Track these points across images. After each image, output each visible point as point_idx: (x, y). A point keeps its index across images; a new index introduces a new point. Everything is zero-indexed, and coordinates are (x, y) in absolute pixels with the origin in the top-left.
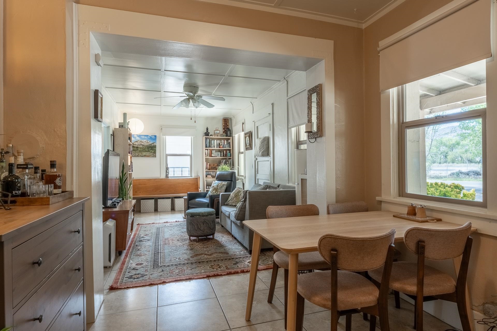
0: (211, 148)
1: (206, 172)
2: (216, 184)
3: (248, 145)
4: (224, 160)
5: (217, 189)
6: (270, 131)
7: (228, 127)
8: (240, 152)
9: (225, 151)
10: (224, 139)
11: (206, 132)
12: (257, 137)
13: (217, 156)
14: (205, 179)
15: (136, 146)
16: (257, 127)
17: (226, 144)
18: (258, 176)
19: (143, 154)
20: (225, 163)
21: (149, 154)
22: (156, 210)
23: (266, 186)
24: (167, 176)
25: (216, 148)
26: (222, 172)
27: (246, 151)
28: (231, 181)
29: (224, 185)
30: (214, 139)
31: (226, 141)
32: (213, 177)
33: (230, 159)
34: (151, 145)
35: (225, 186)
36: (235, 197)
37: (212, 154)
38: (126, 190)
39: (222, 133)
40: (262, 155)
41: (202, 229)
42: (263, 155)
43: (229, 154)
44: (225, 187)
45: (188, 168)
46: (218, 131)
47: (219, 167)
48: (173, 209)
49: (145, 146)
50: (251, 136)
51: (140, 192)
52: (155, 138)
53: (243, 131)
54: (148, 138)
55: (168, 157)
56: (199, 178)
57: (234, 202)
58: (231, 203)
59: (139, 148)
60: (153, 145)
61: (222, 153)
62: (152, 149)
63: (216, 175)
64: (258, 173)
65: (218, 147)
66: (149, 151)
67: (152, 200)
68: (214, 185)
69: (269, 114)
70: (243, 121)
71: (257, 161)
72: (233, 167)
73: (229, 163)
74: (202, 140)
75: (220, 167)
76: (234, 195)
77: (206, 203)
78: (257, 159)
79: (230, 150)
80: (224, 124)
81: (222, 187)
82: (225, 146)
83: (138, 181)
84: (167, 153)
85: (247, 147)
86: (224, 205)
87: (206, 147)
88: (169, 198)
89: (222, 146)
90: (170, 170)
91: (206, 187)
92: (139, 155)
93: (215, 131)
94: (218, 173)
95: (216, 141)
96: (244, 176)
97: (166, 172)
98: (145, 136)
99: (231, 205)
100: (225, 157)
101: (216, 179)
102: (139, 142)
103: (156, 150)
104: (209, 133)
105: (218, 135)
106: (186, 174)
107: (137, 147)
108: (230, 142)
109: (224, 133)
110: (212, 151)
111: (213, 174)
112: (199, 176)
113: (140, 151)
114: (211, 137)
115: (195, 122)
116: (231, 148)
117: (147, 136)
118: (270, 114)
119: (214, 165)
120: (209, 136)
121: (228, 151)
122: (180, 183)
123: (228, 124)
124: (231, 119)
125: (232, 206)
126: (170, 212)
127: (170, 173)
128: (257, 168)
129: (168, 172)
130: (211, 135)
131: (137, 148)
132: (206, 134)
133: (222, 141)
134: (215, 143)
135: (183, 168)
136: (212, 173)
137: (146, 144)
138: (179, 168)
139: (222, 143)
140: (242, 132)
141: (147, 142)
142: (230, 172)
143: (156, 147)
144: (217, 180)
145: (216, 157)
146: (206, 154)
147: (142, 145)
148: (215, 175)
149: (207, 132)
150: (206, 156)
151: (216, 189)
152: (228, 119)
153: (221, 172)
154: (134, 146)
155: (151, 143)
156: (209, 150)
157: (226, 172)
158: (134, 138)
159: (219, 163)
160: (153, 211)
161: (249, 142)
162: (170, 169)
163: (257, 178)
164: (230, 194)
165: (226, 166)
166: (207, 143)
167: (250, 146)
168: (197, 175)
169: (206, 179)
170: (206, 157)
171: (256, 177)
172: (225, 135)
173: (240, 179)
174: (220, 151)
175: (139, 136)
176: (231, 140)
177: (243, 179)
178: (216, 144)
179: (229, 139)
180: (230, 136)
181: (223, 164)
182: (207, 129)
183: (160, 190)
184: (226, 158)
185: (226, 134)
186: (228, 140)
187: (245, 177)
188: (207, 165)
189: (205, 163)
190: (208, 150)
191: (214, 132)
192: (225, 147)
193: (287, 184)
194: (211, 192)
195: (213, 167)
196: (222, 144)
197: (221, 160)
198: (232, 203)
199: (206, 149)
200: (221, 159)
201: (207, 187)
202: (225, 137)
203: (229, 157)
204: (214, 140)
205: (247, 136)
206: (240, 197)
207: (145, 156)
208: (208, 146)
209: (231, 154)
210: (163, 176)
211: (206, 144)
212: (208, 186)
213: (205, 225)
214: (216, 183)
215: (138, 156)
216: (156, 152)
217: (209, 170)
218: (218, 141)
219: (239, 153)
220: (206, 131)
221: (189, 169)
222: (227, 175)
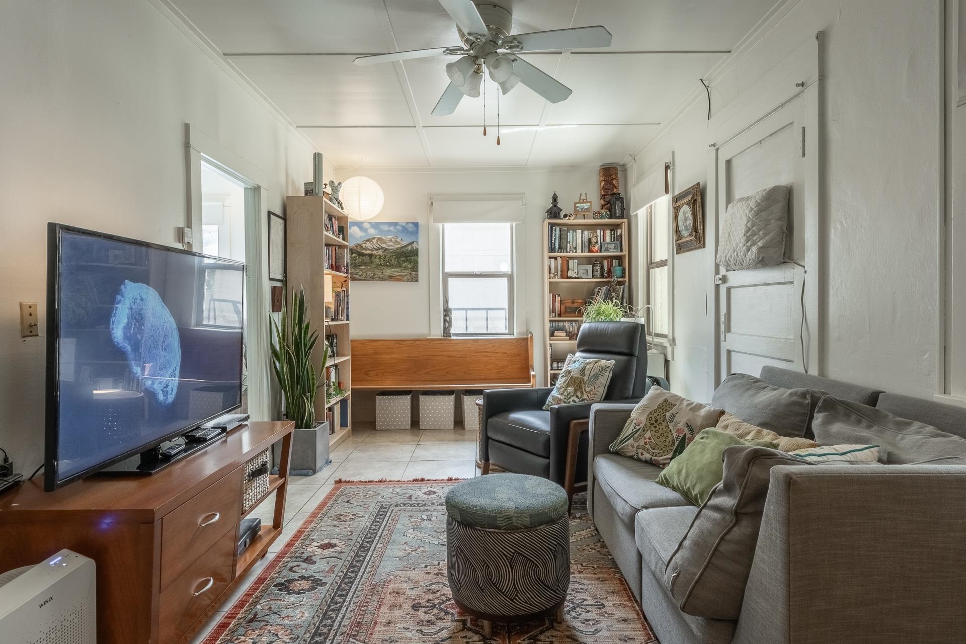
0: (567, 252)
1: (551, 321)
2: (577, 364)
3: (685, 233)
4: (604, 288)
5: (580, 382)
6: (804, 155)
7: (615, 191)
8: (651, 263)
9: (605, 263)
10: (604, 227)
11: (552, 208)
12: (729, 200)
13: (584, 276)
14: (548, 342)
15: (368, 252)
16: (729, 163)
17: (608, 240)
18: (730, 342)
19: (384, 274)
20: (608, 297)
21: (400, 274)
22: (415, 423)
23: (804, 395)
24: (446, 331)
25: (579, 253)
26: (597, 324)
27: (676, 255)
28: (630, 354)
29: (603, 369)
30: (574, 227)
31: (608, 232)
32: (571, 336)
33: (620, 283)
34: (404, 250)
35: (607, 374)
36: (649, 425)
37: (568, 269)
38: (313, 375)
39: (596, 207)
40: (761, 261)
41: (506, 585)
42: (763, 262)
43: (617, 270)
44: (607, 376)
45: (504, 311)
46: (587, 202)
47: (589, 308)
48: (459, 423)
49: (391, 253)
50: (699, 201)
51: (376, 375)
52: (415, 228)
53: (667, 191)
54: (397, 229)
55: (450, 280)
56: (532, 337)
57: (648, 446)
58: (635, 449)
59: (375, 258)
60: (409, 248)
61: (598, 268)
62: (407, 260)
63: (578, 332)
64: (728, 329)
65: (586, 249)
66: (400, 266)
67: (404, 397)
68: (570, 368)
69: (798, 85)
70: (669, 159)
71: (728, 285)
72: (631, 309)
73: (618, 295)
74: (539, 230)
75: (592, 309)
76: (643, 419)
77: (542, 432)
78: (724, 279)
79: (620, 258)
80: (603, 183)
81: (596, 376)
82: (606, 246)
83: (371, 343)
84: (446, 270)
85: (683, 240)
86: (606, 451)
87: (552, 249)
88: (450, 392)
89: (597, 247)
90: (454, 314)
91: (551, 365)
92: (376, 276)
93: (577, 205)
94: (585, 326)
95: (579, 232)
96: (670, 336)
97: (445, 321)
98: (390, 224)
99: (631, 457)
100: (607, 278)
101: (579, 345)
102: (374, 241)
103: (417, 263)
104: (561, 210)
105: (586, 214)
106: (499, 325)
107: (371, 256)
108: (621, 236)
109: (602, 209)
110: (568, 262)
111: (572, 328)
112: (531, 333)
113: (378, 265)
114: (566, 221)
115: (499, 143)
116: (625, 252)
117: (396, 224)
118: (803, 84)
119: (573, 303)
120: (559, 218)
121: (615, 262)
122: (482, 352)
123: (614, 182)
124: (624, 168)
125: (639, 460)
126: (452, 431)
127: (454, 323)
128: (723, 310)
129: (450, 323)
130: (565, 216)
131: (371, 258)
132: (551, 213)
133: (598, 231)
134: (578, 237)
135: (490, 309)
136: (567, 325)
137: (392, 246)
138: (479, 309)
139: (599, 238)
140: (665, 195)
141: (393, 242)
142: (626, 324)
143: (417, 254)
144: (583, 351)
145: (581, 278)
146: (550, 269)
147: (382, 248)
148: (576, 330)
149: (555, 208)
150: (552, 275)
151: (577, 383)
152: (616, 168)
153: (593, 325)
154: (363, 251)
155: (404, 243)
156: (559, 260)
157: (611, 326)
158: (364, 232)
159: (589, 296)
160: (408, 427)
161: (690, 222)
162: (453, 312)
163: (724, 347)
164: (630, 411)
165: (611, 305)
166: (554, 238)
167: (696, 236)
168: (527, 332)
169: (551, 342)
170: (552, 280)
171: (722, 344)
172: (606, 214)
173: (655, 345)
174: (591, 261)
175: (376, 225)
176: (625, 227)
177: (667, 345)
178: (579, 241)
179: (618, 226)
180: (622, 217)
181: (600, 298)
182: (555, 199)
183: (427, 371)
184: (609, 282)
185: (610, 211)
186: (614, 228)
187: (674, 340)
188: (554, 301)
189: (548, 297)
190: (556, 258)
191: (576, 207)
192: (607, 250)
193: (938, 397)
194: (562, 390)
195: (569, 307)
196: (599, 242)
197: (596, 287)
198: (640, 451)
199: (550, 258)
200: (594, 284)
201: (555, 365)
202: (607, 221)
203: (619, 280)
204: (575, 231)
205: (683, 204)
206: (671, 427)
207: (390, 278)
208: (558, 244)
209: (624, 270)
210: (436, 332)
211: (551, 243)
212: (558, 363)
213: (519, 568)
214: (577, 361)
215: (372, 279)
216: (417, 268)
217: (560, 316)
218: (586, 233)
219: (651, 265)
220: (551, 205)
221: (506, 312)
222: (615, 334)
